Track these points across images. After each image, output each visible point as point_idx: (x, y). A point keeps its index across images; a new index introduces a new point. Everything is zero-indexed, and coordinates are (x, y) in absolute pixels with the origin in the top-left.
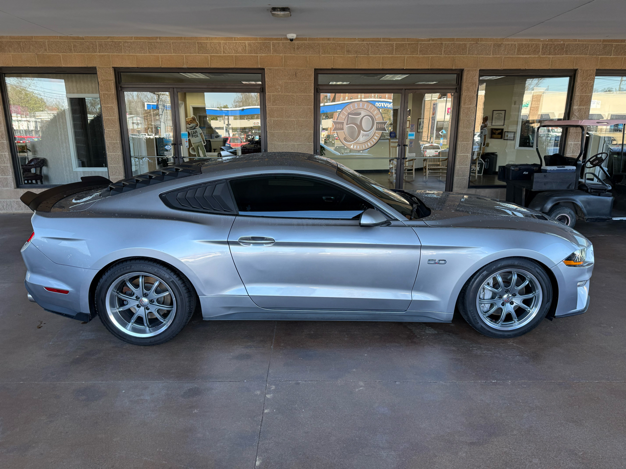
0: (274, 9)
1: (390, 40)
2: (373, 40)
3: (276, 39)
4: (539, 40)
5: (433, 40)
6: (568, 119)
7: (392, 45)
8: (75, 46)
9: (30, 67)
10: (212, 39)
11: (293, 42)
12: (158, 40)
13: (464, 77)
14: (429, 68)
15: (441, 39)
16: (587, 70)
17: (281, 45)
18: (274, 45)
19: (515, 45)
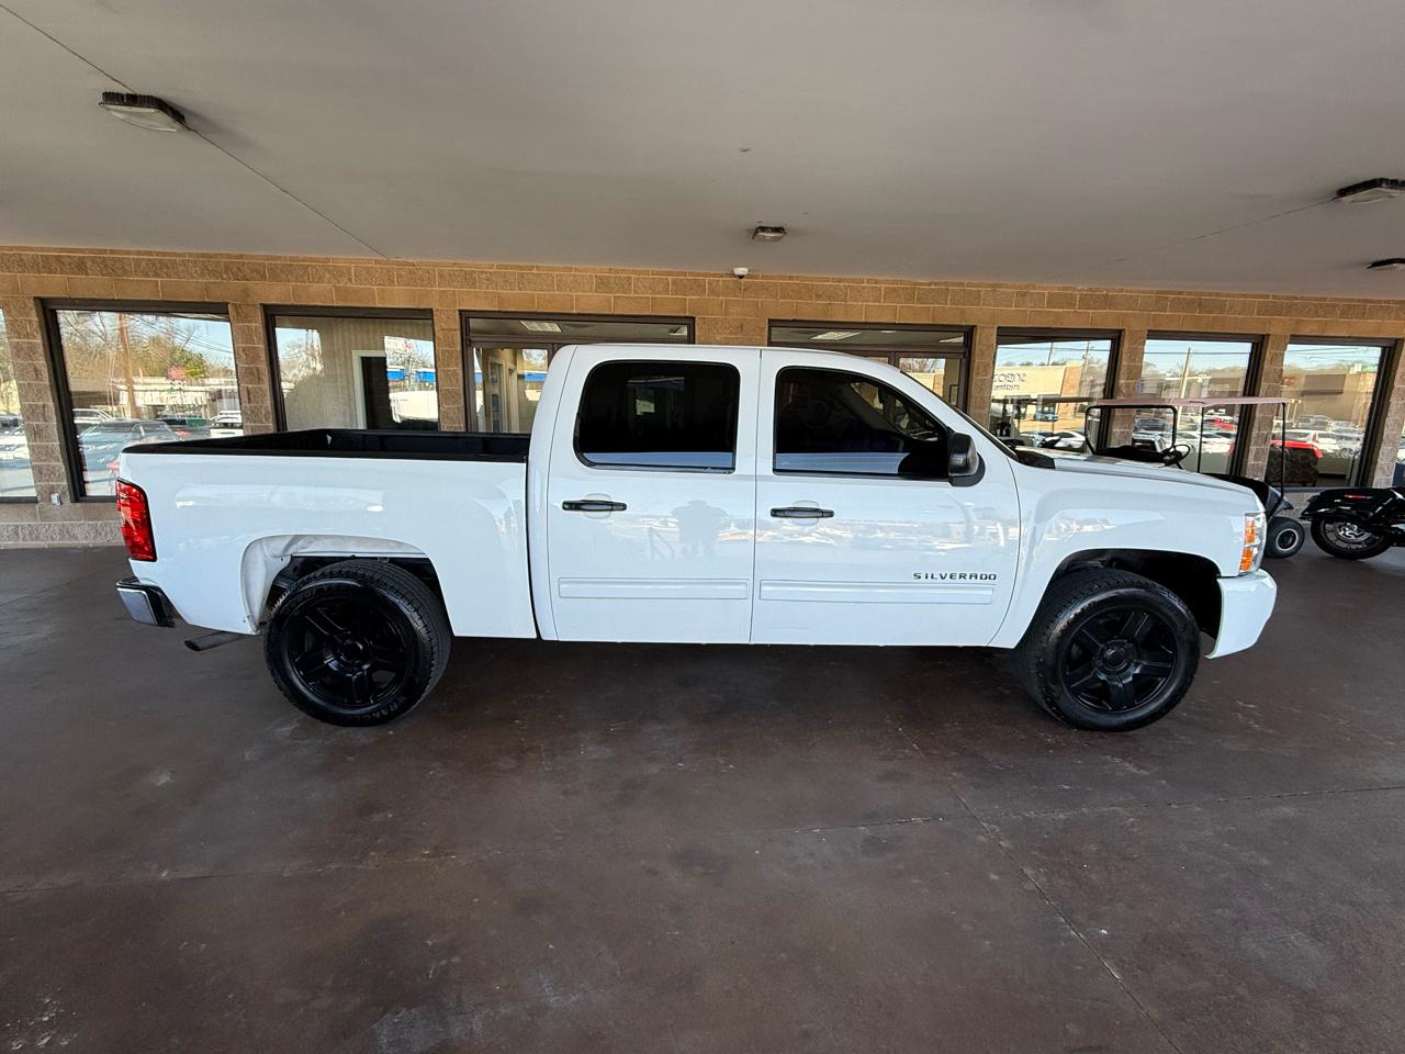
0: (763, 229)
1: (876, 282)
2: (854, 281)
3: (714, 275)
4: (1075, 289)
5: (936, 284)
6: (1112, 398)
7: (880, 289)
8: (399, 276)
9: (321, 307)
10: (617, 272)
11: (743, 280)
12: (534, 271)
13: (978, 337)
14: (931, 322)
15: (946, 283)
16: (1136, 332)
17: (721, 283)
18: (710, 284)
19: (1044, 294)
